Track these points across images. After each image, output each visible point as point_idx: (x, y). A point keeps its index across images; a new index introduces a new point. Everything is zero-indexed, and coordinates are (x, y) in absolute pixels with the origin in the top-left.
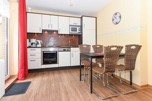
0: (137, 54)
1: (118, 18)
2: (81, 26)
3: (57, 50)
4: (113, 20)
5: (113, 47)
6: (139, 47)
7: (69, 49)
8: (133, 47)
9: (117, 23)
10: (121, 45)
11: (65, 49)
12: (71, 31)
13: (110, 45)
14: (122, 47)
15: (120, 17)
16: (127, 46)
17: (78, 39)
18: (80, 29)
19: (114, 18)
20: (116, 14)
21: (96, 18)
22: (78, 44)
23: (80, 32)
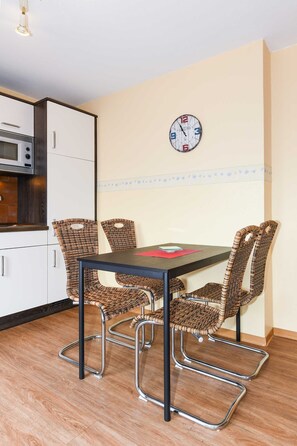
1: (191, 133)
2: (39, 143)
4: (173, 136)
9: (186, 149)
15: (200, 131)
17: (16, 192)
18: (30, 153)
19: (176, 129)
20: (184, 118)
21: (96, 117)
22: (15, 215)
23: (30, 162)
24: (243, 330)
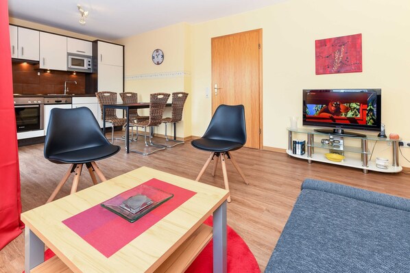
0: (184, 102)
1: (160, 56)
2: (95, 58)
3: (39, 102)
4: (153, 58)
5: (160, 94)
6: (185, 95)
7: (68, 99)
8: (180, 95)
9: (158, 64)
10: (168, 93)
11: (60, 99)
12: (70, 66)
13: (156, 92)
14: (169, 95)
15: (163, 56)
16: (174, 94)
17: (84, 81)
18: (90, 63)
19: (155, 55)
20: (157, 50)
21: (124, 46)
22: (84, 90)
23: (90, 67)
24: (177, 136)
